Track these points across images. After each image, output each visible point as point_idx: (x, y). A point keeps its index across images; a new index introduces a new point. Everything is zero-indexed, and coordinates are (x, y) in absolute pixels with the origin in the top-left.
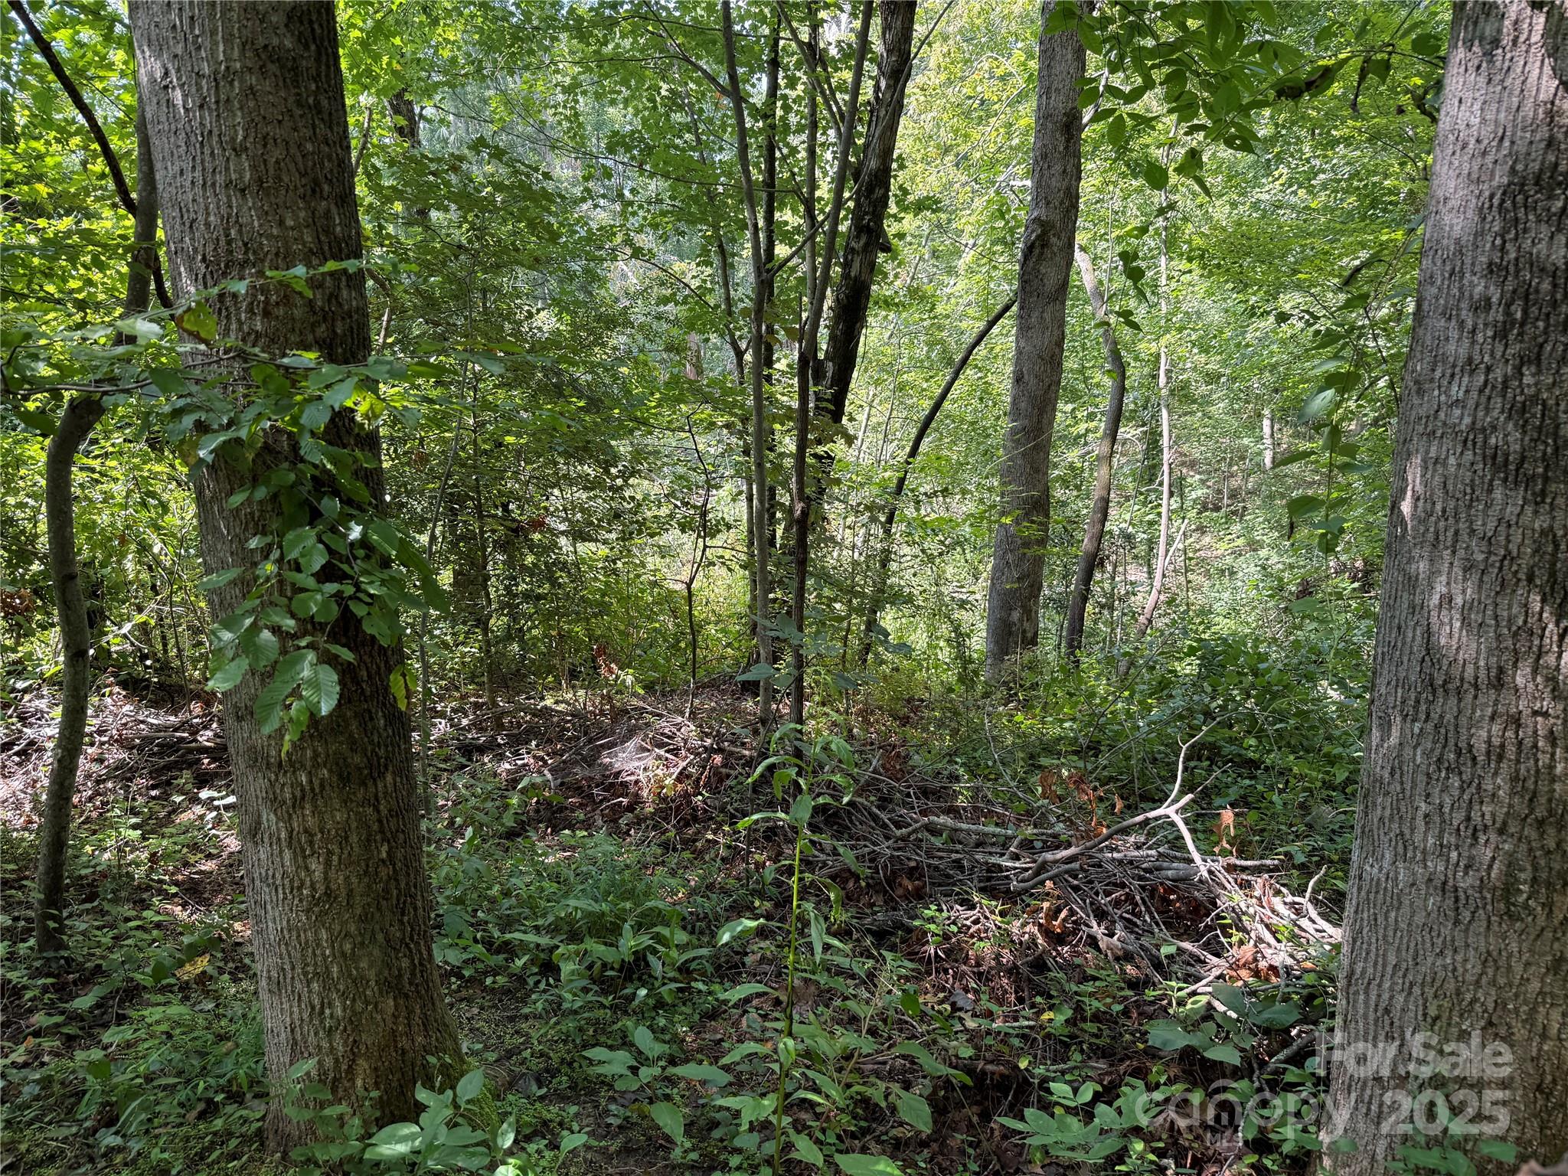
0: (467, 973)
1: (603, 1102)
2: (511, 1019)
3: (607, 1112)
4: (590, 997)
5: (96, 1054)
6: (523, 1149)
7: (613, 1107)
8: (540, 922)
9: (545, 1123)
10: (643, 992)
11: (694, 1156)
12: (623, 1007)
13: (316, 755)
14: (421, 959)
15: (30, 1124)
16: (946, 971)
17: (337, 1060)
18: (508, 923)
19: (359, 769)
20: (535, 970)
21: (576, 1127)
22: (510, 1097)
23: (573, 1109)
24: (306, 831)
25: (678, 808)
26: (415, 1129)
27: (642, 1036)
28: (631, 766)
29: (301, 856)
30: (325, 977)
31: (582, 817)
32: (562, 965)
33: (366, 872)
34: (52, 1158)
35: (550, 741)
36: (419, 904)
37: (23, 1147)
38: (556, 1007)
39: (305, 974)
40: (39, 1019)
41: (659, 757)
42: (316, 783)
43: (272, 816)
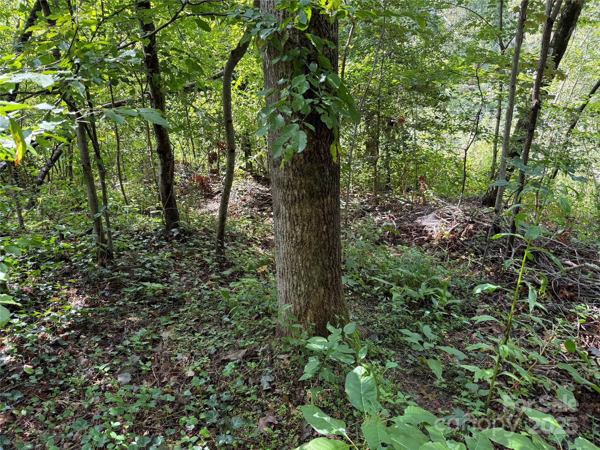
0: (355, 290)
1: (406, 353)
2: (371, 311)
3: (407, 357)
4: (404, 309)
5: (227, 289)
6: (370, 362)
7: (410, 356)
8: (386, 276)
9: (380, 354)
10: (428, 312)
11: (445, 386)
12: (418, 317)
13: (301, 184)
14: (336, 276)
15: (205, 308)
16: (585, 336)
17: (301, 308)
18: (373, 274)
19: (318, 192)
20: (382, 293)
21: (393, 359)
22: (367, 340)
23: (393, 352)
24: (296, 215)
25: (450, 244)
26: (325, 340)
27: (426, 329)
28: (430, 224)
29: (293, 224)
30: (299, 274)
31: (406, 241)
32: (394, 294)
33: (317, 235)
34: (210, 321)
35: (396, 211)
36: (337, 253)
37: (202, 315)
38: (389, 309)
39: (292, 272)
40: (213, 276)
41: (443, 222)
42: (301, 195)
43: (284, 208)
